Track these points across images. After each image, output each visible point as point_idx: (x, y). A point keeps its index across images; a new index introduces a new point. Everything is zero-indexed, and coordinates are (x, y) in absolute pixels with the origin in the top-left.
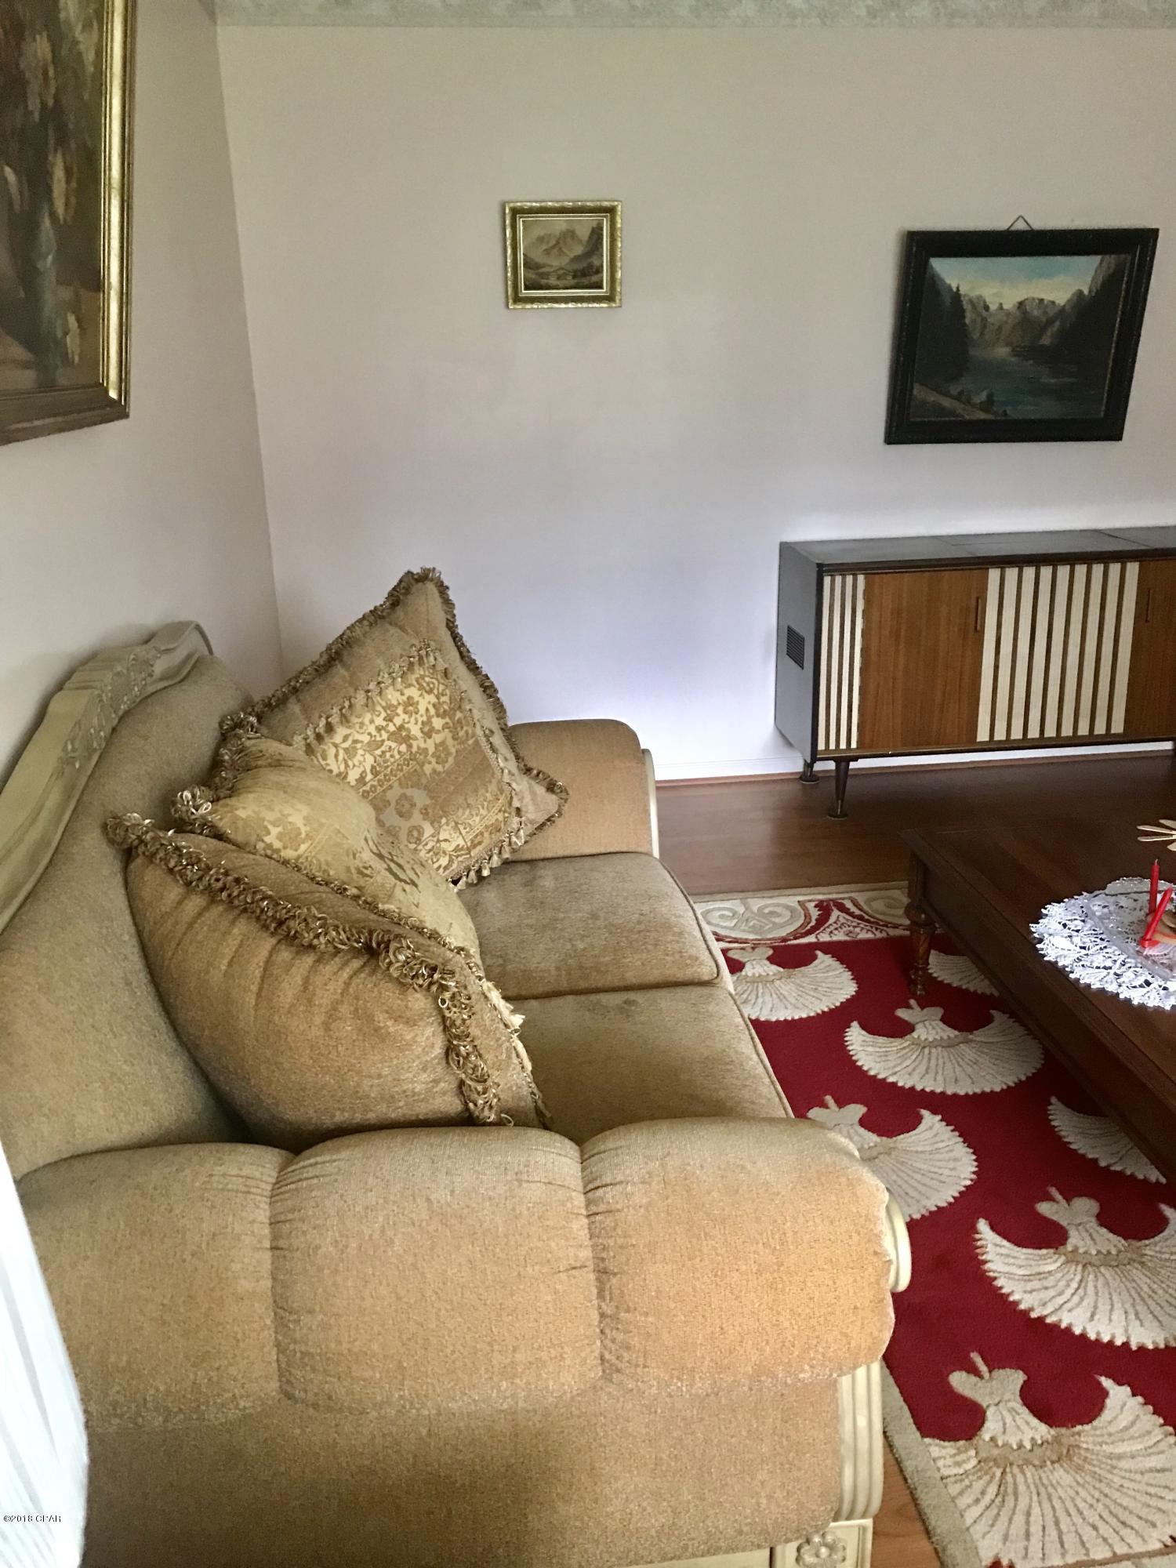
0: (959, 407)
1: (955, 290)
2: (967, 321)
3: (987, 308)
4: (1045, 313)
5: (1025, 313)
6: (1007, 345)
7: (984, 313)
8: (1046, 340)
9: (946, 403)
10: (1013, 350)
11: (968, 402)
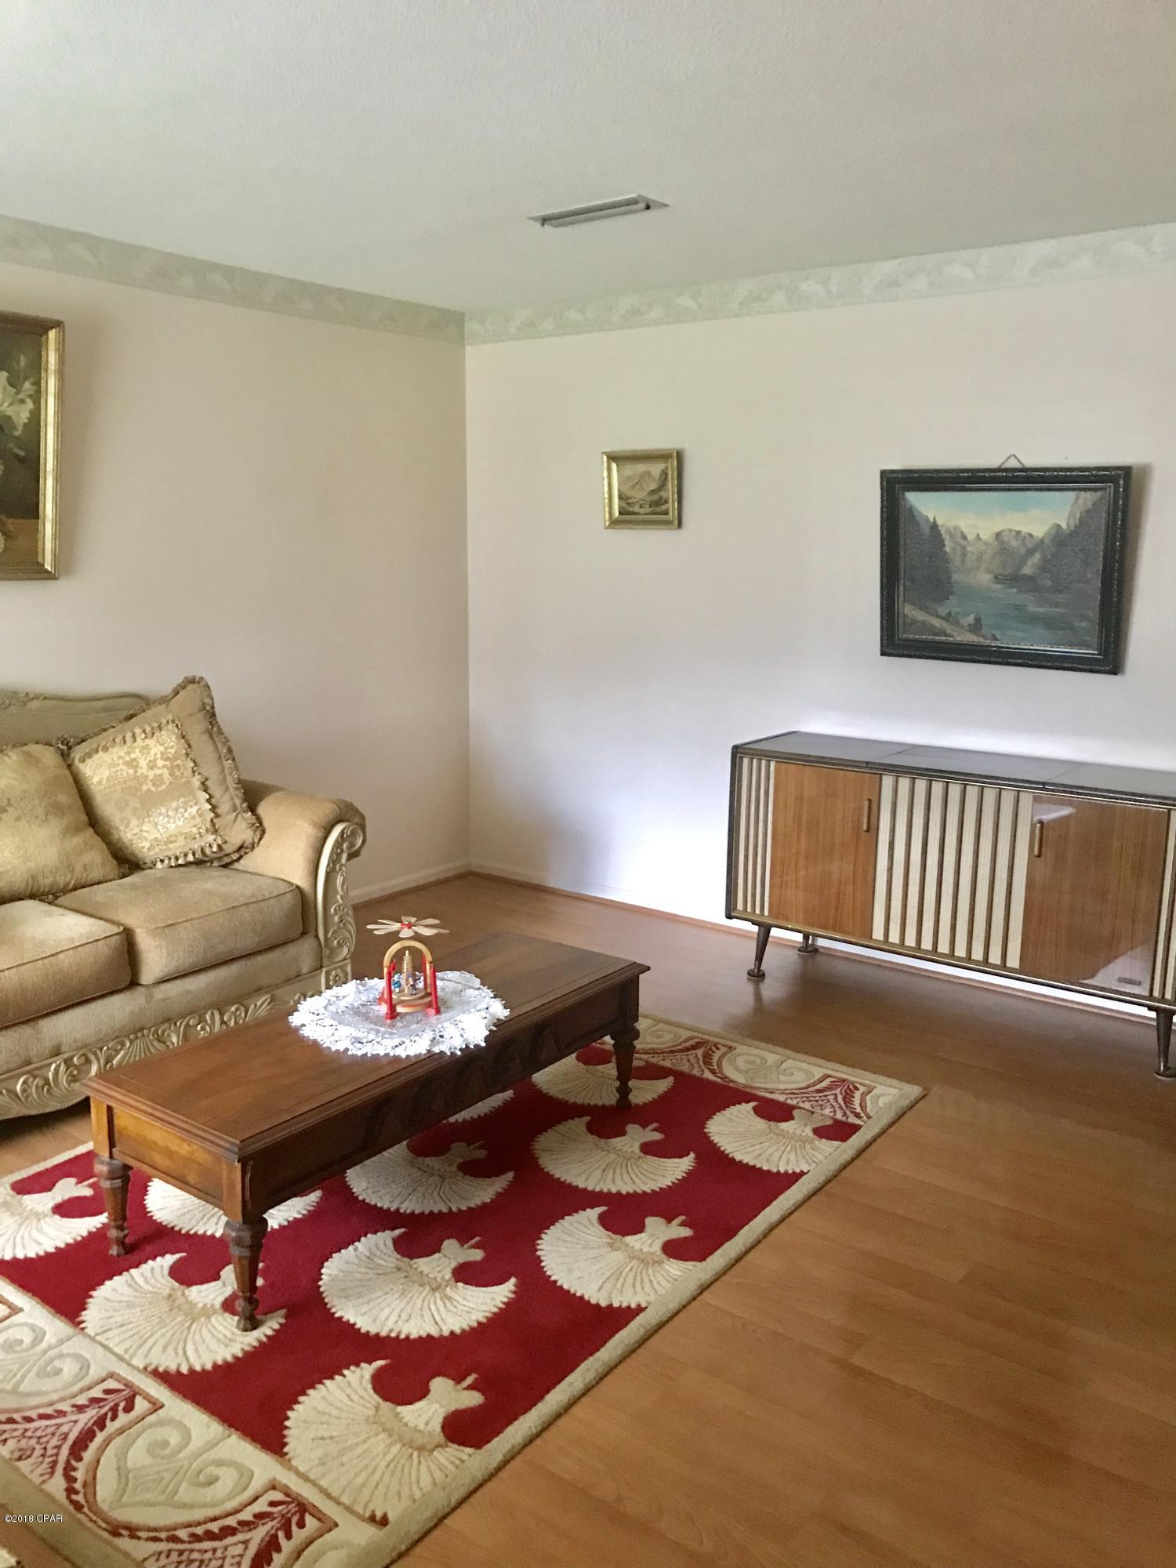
0: (948, 628)
1: (932, 520)
2: (947, 549)
3: (964, 537)
4: (1024, 544)
5: (1002, 543)
6: (989, 571)
7: (963, 542)
8: (1027, 570)
9: (937, 623)
10: (996, 578)
11: (957, 623)
